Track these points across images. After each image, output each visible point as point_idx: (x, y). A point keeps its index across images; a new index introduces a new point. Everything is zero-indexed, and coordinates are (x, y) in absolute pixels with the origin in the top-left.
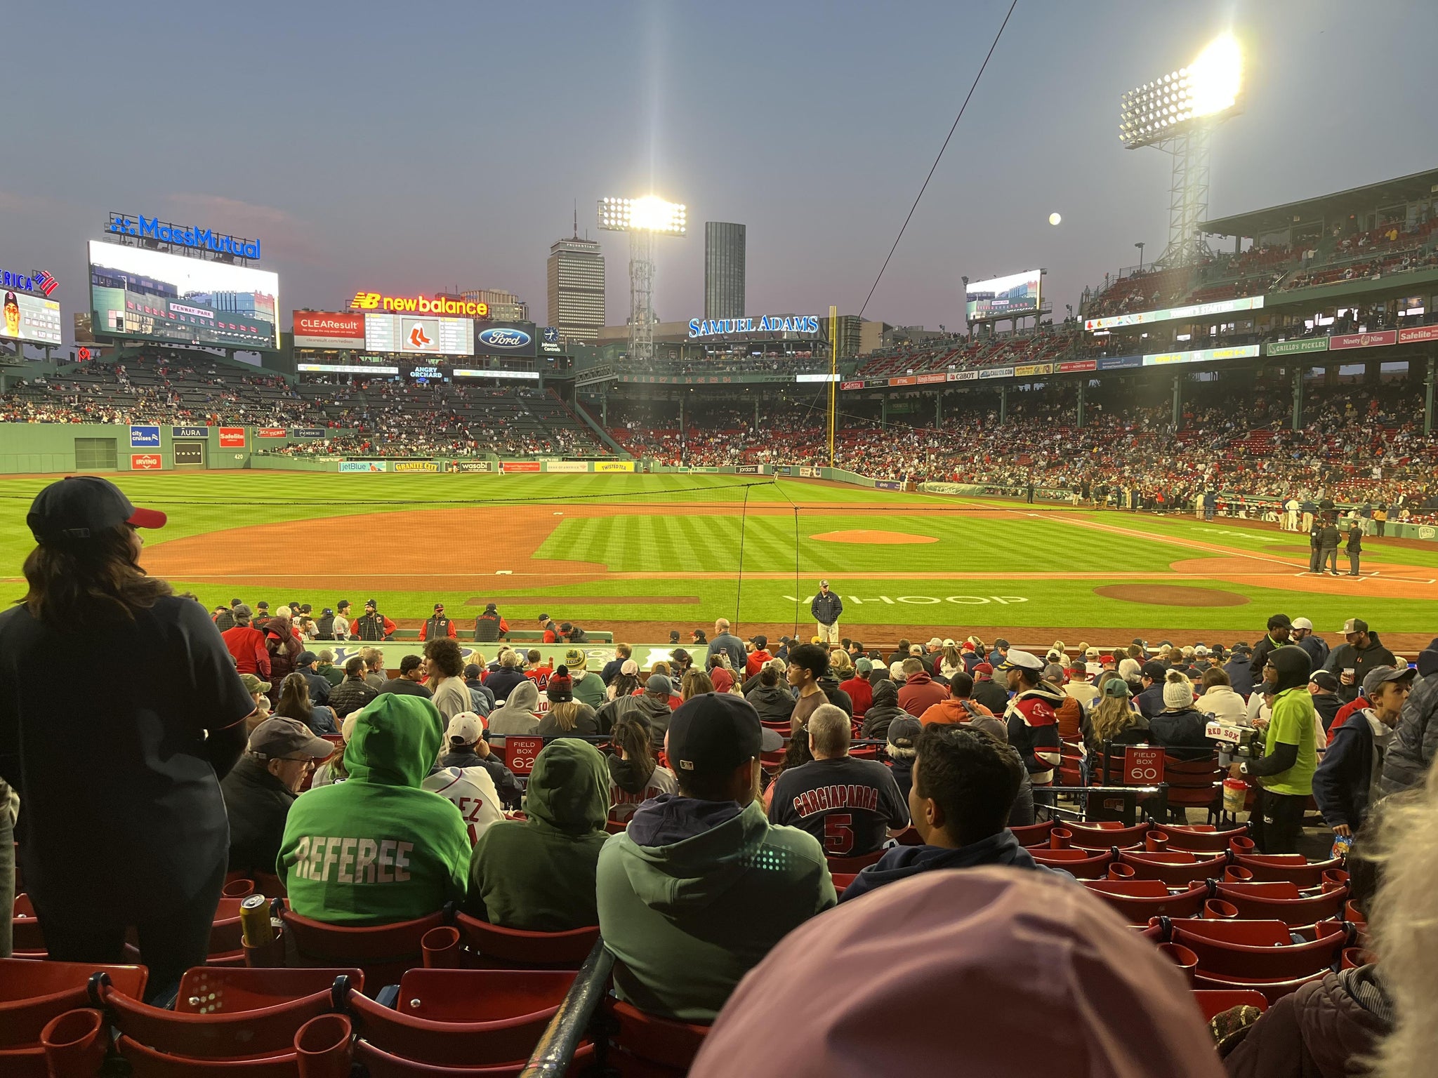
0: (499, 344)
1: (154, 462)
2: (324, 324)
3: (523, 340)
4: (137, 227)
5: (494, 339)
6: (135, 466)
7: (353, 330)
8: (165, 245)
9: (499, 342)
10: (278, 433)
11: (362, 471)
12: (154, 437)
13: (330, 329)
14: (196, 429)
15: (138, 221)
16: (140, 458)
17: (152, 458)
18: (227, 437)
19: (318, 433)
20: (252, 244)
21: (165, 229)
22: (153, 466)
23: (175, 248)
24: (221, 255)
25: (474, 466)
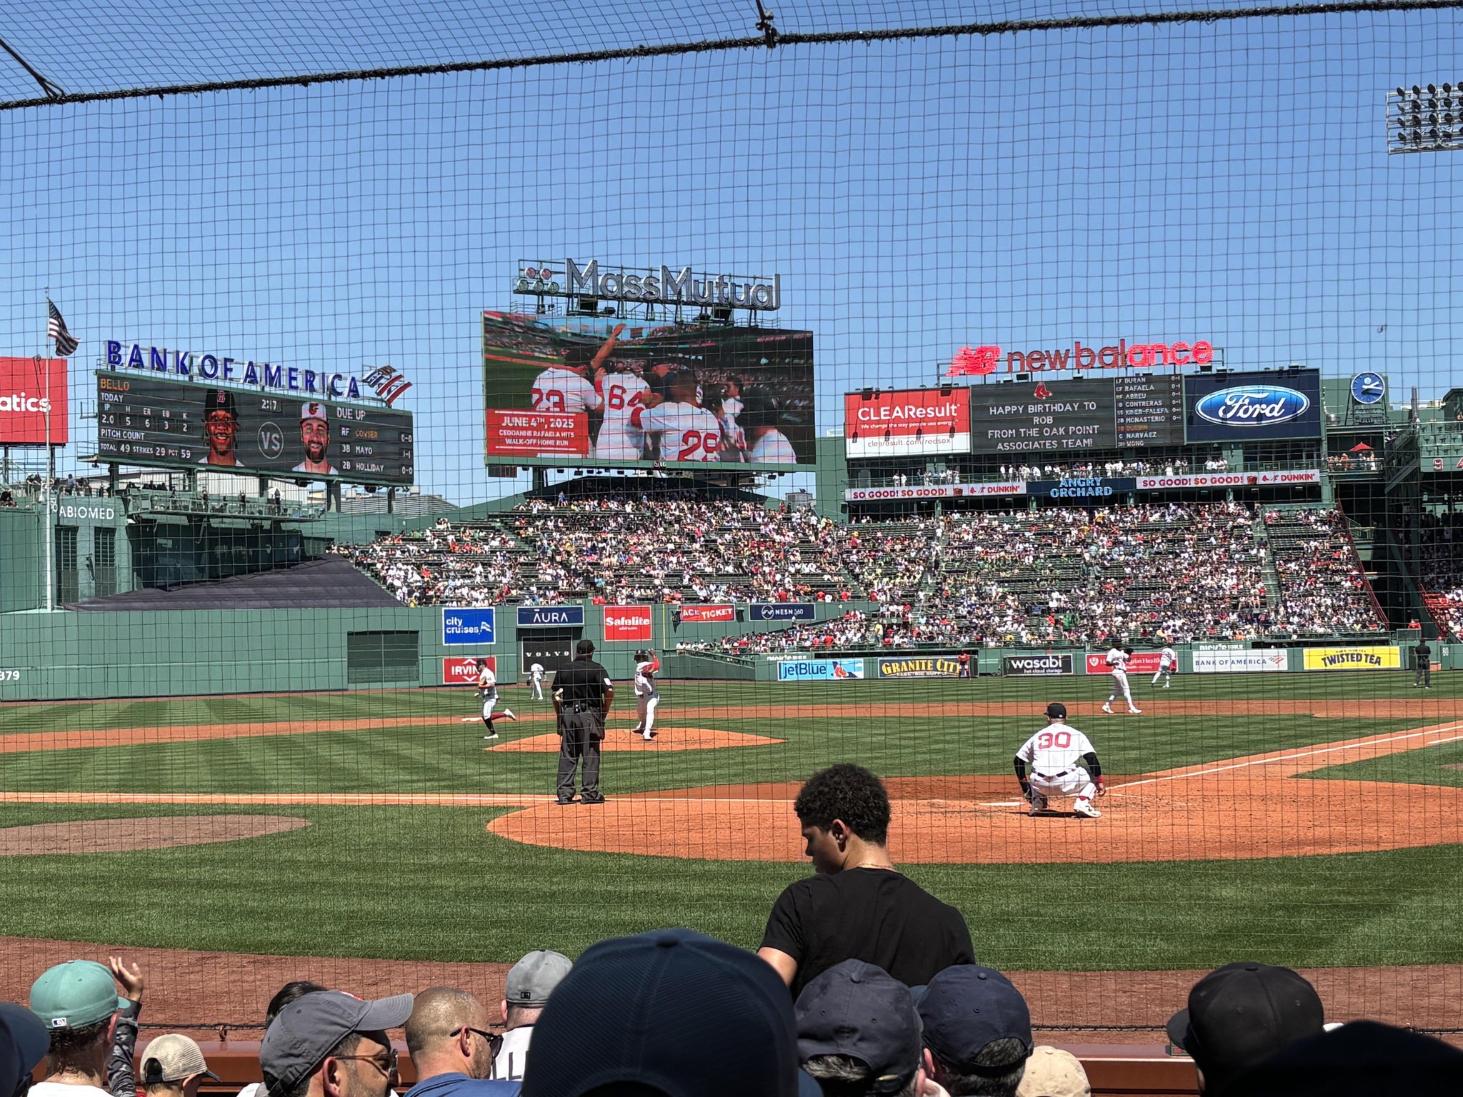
0: (1240, 419)
2: (898, 412)
3: (1290, 406)
4: (562, 281)
5: (1229, 409)
7: (951, 418)
8: (613, 304)
9: (1241, 414)
10: (718, 612)
11: (819, 677)
12: (485, 626)
13: (910, 420)
14: (560, 611)
15: (564, 268)
16: (459, 663)
18: (618, 622)
19: (799, 612)
20: (766, 283)
21: (610, 276)
23: (629, 305)
24: (709, 310)
25: (1037, 664)
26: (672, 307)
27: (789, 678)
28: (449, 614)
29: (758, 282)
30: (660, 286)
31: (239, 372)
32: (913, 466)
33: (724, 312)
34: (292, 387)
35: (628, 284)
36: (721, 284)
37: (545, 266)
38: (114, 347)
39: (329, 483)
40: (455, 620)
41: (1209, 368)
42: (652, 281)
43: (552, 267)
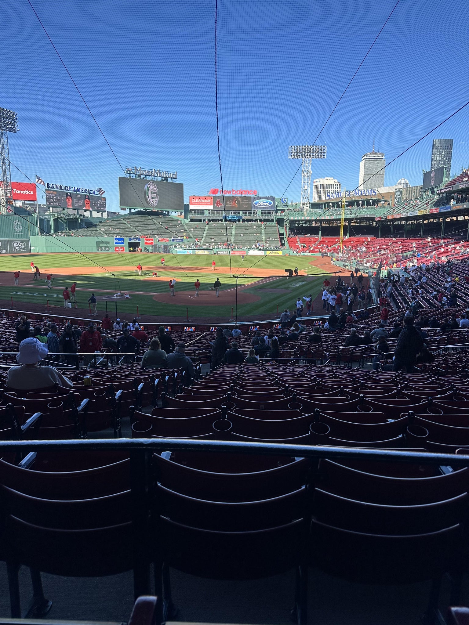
1: (122, 249)
2: (199, 201)
3: (270, 204)
4: (134, 171)
5: (259, 203)
6: (116, 250)
7: (209, 202)
8: (144, 176)
9: (261, 205)
10: (166, 240)
12: (122, 241)
13: (202, 202)
14: (136, 239)
15: (135, 168)
16: (118, 248)
17: (122, 248)
18: (147, 241)
19: (181, 240)
21: (144, 171)
22: (122, 251)
23: (148, 177)
24: (163, 178)
25: (222, 252)
26: (156, 177)
27: (179, 254)
28: (115, 239)
29: (173, 173)
30: (154, 173)
31: (72, 189)
32: (202, 212)
33: (166, 179)
34: (83, 192)
35: (147, 172)
36: (166, 174)
38: (48, 184)
39: (90, 211)
40: (117, 240)
41: (256, 196)
42: (152, 172)
43: (132, 168)
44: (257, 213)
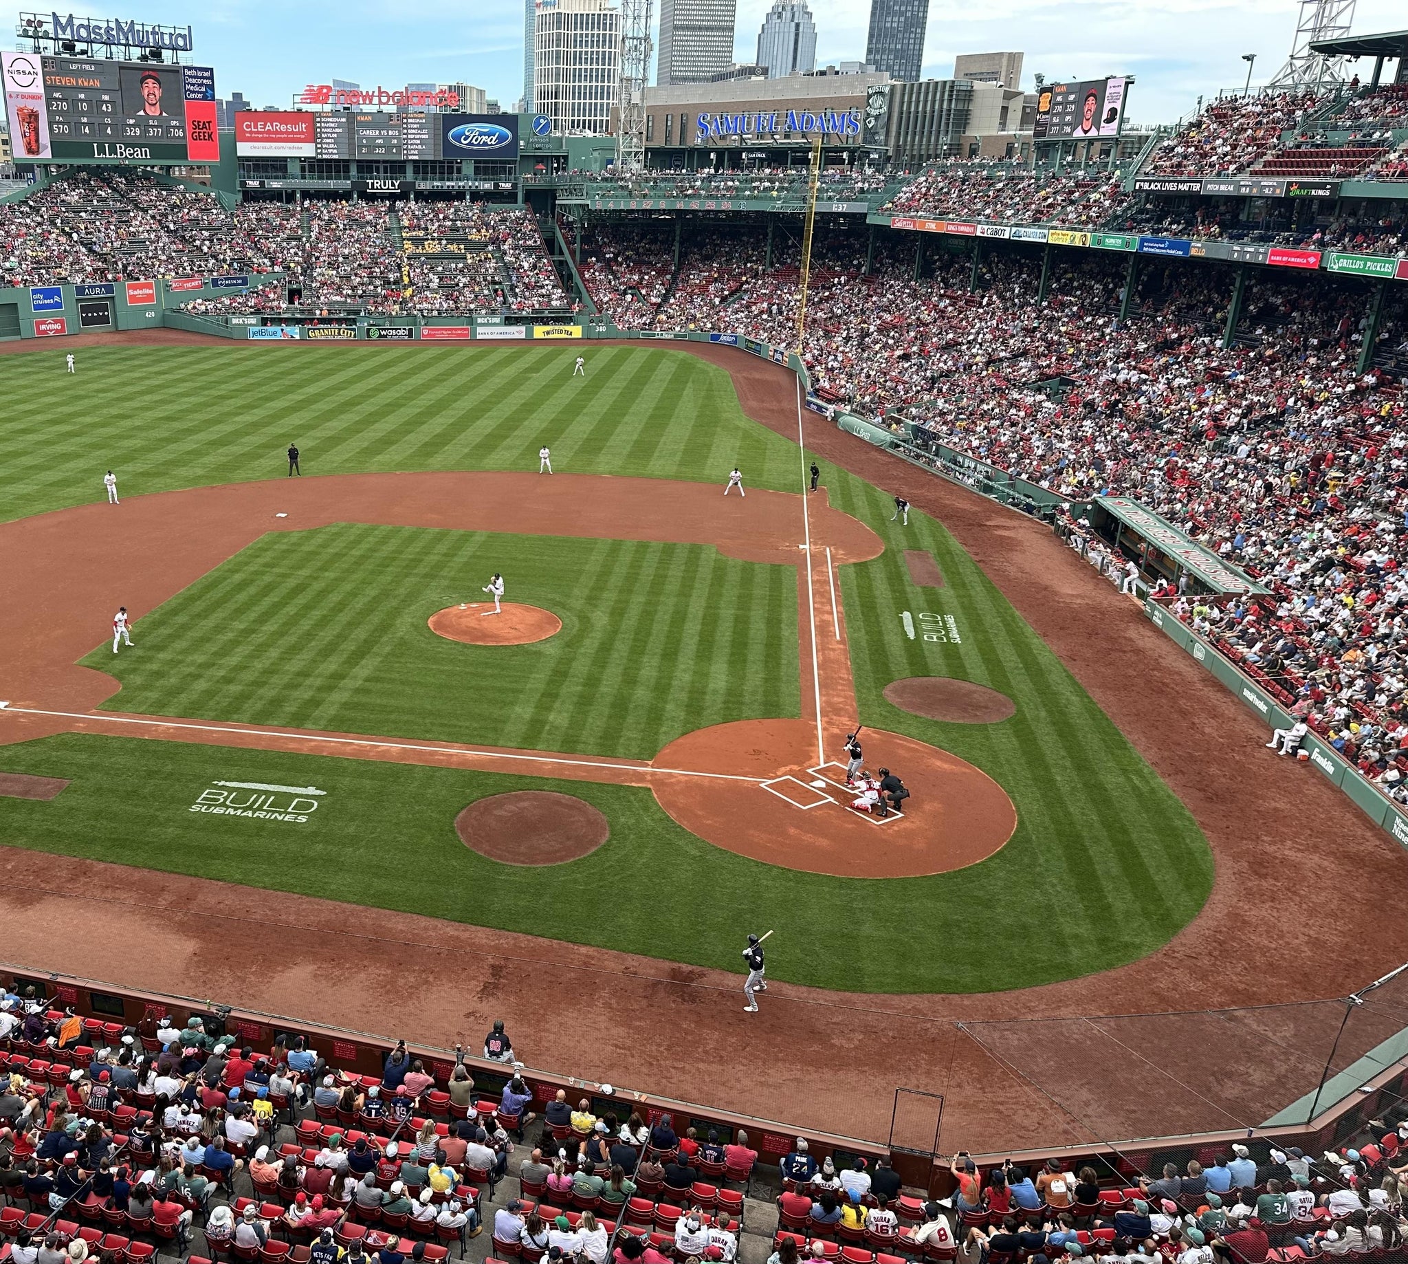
0: (473, 145)
1: (58, 327)
2: (269, 127)
3: (501, 138)
4: (49, 27)
6: (38, 331)
7: (302, 133)
9: (474, 141)
11: (273, 338)
12: (57, 299)
13: (276, 132)
14: (101, 287)
15: (50, 19)
16: (44, 323)
17: (56, 322)
18: (136, 292)
20: (182, 32)
21: (82, 26)
22: (57, 331)
23: (96, 46)
24: (148, 50)
26: (123, 48)
28: (34, 292)
29: (178, 31)
30: (114, 33)
32: (278, 165)
33: (157, 54)
35: (95, 33)
36: (154, 33)
37: (38, 18)
41: (457, 111)
42: (108, 29)
43: (43, 19)
44: (459, 171)
